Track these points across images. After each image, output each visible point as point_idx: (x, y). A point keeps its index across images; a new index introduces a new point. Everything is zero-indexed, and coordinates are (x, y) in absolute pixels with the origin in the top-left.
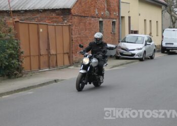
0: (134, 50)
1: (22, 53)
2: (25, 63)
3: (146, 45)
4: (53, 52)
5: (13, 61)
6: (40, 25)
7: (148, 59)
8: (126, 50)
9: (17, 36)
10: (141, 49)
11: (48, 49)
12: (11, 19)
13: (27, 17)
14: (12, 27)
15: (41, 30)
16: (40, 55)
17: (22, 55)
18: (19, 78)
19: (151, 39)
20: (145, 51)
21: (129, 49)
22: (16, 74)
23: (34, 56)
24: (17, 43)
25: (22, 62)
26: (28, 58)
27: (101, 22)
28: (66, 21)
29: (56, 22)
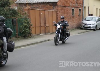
1: (31, 25)
2: (33, 30)
3: (97, 22)
4: (47, 25)
5: (27, 30)
6: (41, 11)
7: (98, 29)
8: (86, 24)
9: (29, 16)
10: (94, 24)
11: (45, 23)
12: (26, 7)
13: (34, 6)
14: (27, 12)
15: (41, 13)
16: (40, 26)
17: (31, 26)
18: (30, 38)
20: (96, 25)
21: (88, 24)
23: (37, 27)
24: (29, 20)
25: (31, 30)
26: (34, 28)
27: (73, 10)
28: (54, 9)
29: (49, 9)
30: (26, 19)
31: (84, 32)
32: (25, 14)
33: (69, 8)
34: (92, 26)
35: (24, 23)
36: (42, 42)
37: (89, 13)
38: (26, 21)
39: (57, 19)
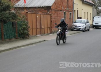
0: (80, 26)
1: (29, 27)
2: (30, 32)
3: (86, 24)
4: (43, 27)
5: (25, 31)
6: (37, 15)
7: (87, 31)
8: (76, 26)
9: (27, 19)
10: (83, 26)
11: (41, 26)
12: (23, 11)
14: (25, 15)
15: (38, 17)
16: (37, 28)
17: (29, 28)
18: (28, 39)
19: (88, 21)
20: (85, 27)
21: (78, 26)
22: (26, 37)
23: (34, 29)
24: (27, 23)
26: (32, 30)
27: (65, 13)
28: (49, 13)
29: (44, 13)
30: (24, 22)
31: (75, 33)
33: (61, 12)
34: (81, 28)
35: (23, 25)
36: (40, 42)
37: (79, 17)
38: (24, 24)
39: (51, 21)
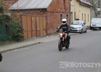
0: (77, 28)
1: (24, 29)
2: (25, 34)
3: (83, 26)
4: (38, 29)
5: (19, 34)
6: (32, 17)
7: (84, 32)
8: (73, 28)
9: (21, 22)
10: (80, 28)
11: (36, 28)
13: (26, 13)
14: (19, 17)
15: (33, 19)
16: (32, 31)
17: (24, 30)
19: (85, 23)
20: (82, 29)
21: (75, 27)
22: (21, 40)
23: (29, 31)
24: (21, 25)
25: (23, 34)
26: (26, 32)
27: (61, 15)
28: (44, 15)
29: (40, 15)
30: (18, 24)
32: (18, 19)
33: (57, 13)
34: (78, 30)
35: (17, 28)
38: (18, 26)
39: (47, 23)
